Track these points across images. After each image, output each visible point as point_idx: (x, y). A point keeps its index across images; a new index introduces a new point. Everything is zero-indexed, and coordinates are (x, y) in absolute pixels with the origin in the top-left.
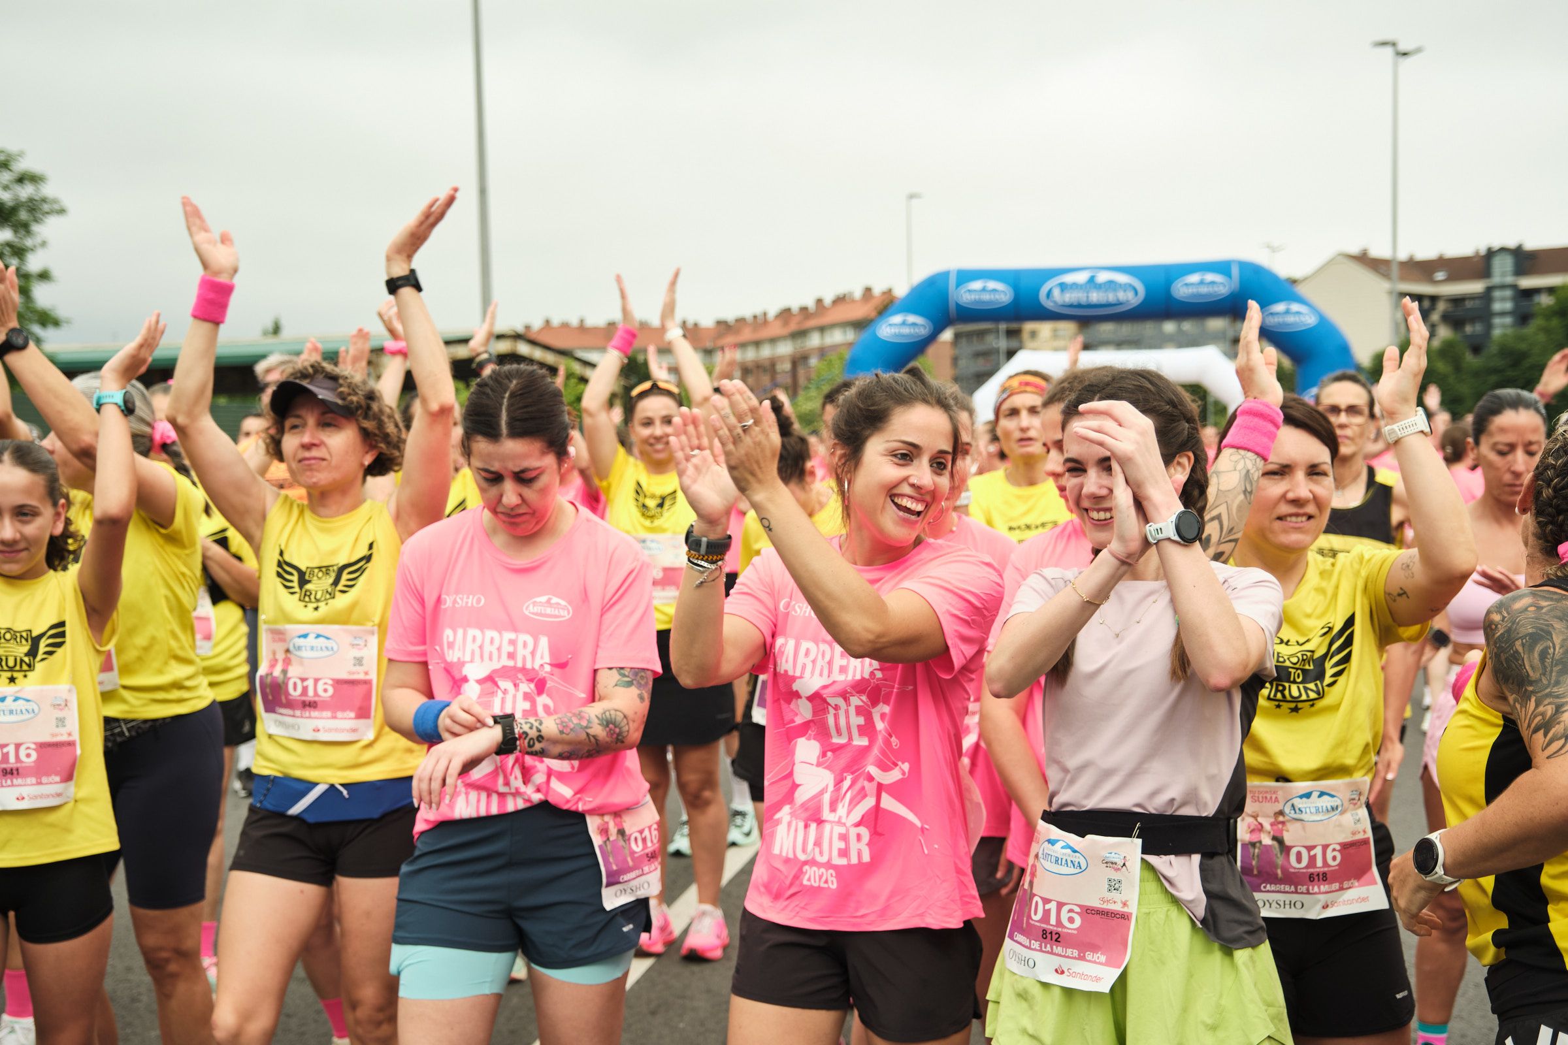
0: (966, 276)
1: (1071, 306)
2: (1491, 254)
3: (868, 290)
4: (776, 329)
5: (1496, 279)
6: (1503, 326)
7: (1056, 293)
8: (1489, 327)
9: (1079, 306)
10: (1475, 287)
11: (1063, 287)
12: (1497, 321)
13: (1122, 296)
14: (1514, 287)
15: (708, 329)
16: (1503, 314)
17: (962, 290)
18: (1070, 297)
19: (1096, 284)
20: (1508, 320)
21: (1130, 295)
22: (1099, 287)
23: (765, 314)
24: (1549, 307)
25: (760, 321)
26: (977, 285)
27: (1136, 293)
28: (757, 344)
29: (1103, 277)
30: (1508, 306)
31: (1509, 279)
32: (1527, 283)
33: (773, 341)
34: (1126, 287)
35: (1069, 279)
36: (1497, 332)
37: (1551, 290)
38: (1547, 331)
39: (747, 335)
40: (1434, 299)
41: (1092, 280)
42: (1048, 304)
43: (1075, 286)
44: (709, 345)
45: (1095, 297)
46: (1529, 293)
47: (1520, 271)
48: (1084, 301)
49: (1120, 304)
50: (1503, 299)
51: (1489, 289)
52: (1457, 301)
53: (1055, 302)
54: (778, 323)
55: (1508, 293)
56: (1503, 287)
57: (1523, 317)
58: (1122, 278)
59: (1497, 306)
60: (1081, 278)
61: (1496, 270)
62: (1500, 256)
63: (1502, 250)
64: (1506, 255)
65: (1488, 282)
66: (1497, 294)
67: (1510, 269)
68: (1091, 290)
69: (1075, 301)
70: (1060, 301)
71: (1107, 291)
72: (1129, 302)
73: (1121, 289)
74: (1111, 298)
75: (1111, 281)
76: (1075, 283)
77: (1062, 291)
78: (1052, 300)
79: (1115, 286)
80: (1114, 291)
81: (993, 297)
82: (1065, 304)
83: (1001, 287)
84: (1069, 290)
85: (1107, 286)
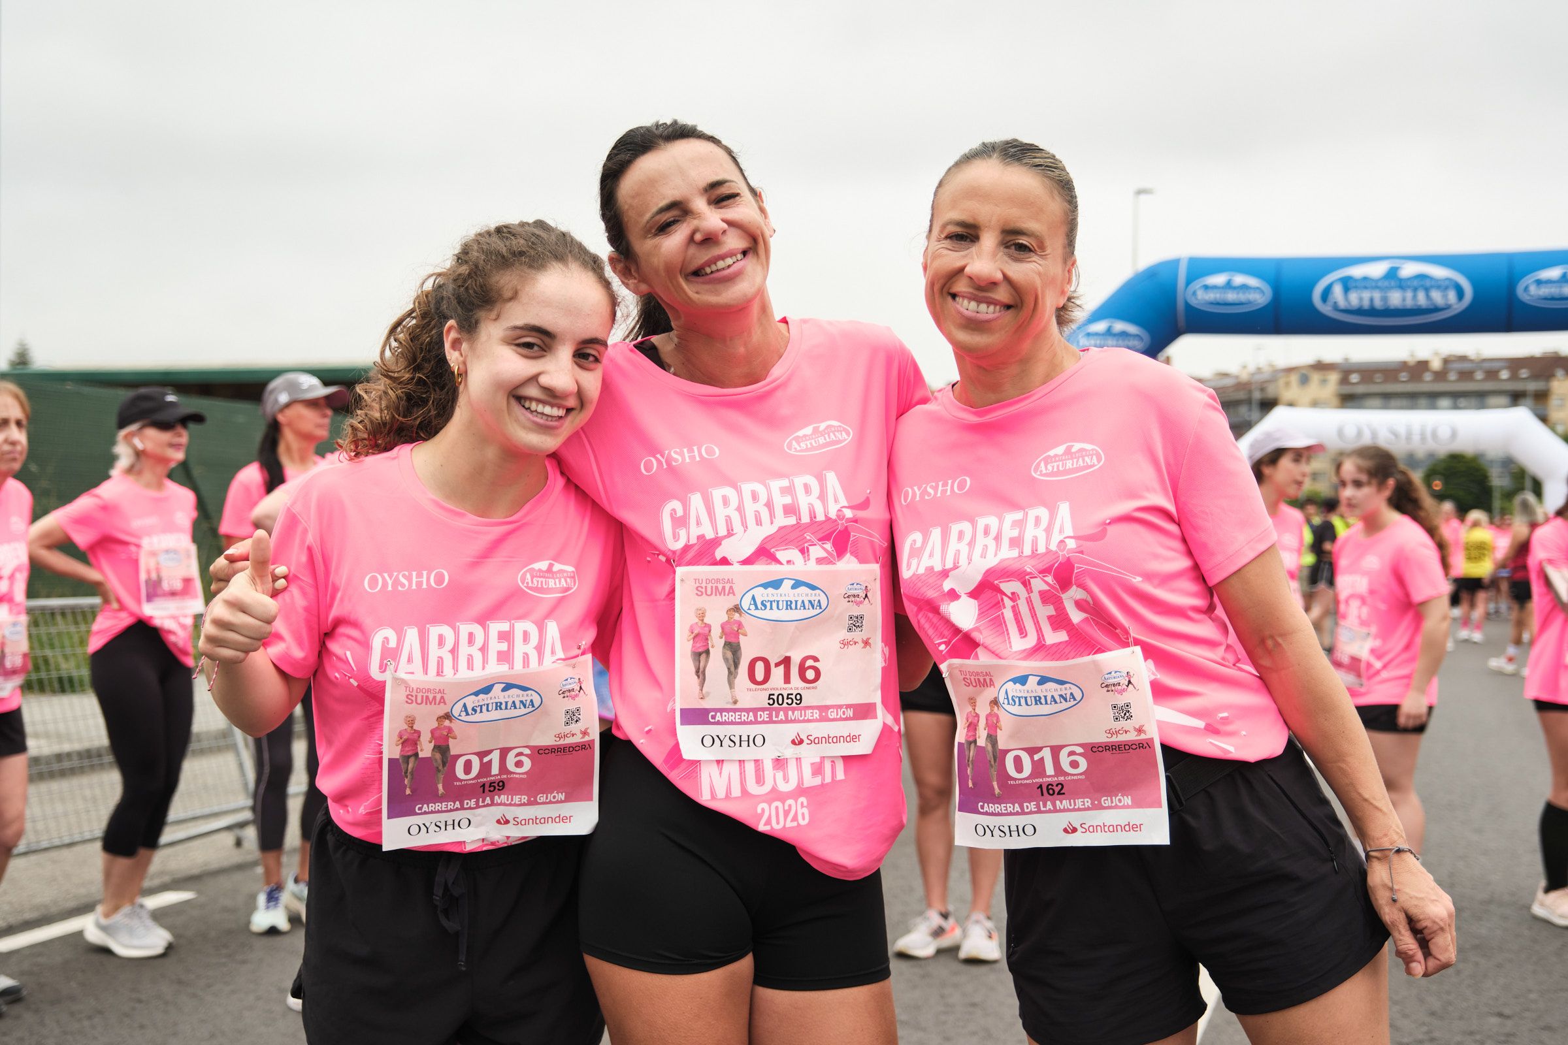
0: (1201, 267)
1: (1359, 312)
7: (1338, 290)
9: (1372, 312)
11: (1348, 284)
13: (1437, 297)
17: (1197, 285)
18: (1354, 299)
19: (1401, 280)
21: (1452, 296)
22: (1402, 284)
26: (1219, 279)
27: (1460, 293)
29: (1409, 270)
34: (1442, 286)
35: (1357, 272)
41: (1392, 274)
42: (1326, 309)
43: (1366, 283)
45: (1396, 299)
48: (1378, 304)
49: (1436, 309)
53: (1336, 307)
58: (1439, 272)
60: (1376, 270)
68: (1390, 288)
69: (1366, 304)
70: (1342, 303)
71: (1415, 290)
72: (1448, 307)
73: (1438, 287)
74: (1422, 300)
75: (1422, 277)
76: (1365, 279)
77: (1346, 290)
78: (1330, 302)
79: (1428, 283)
80: (1427, 290)
81: (1242, 297)
82: (1349, 308)
83: (1252, 282)
84: (1356, 287)
85: (1415, 283)
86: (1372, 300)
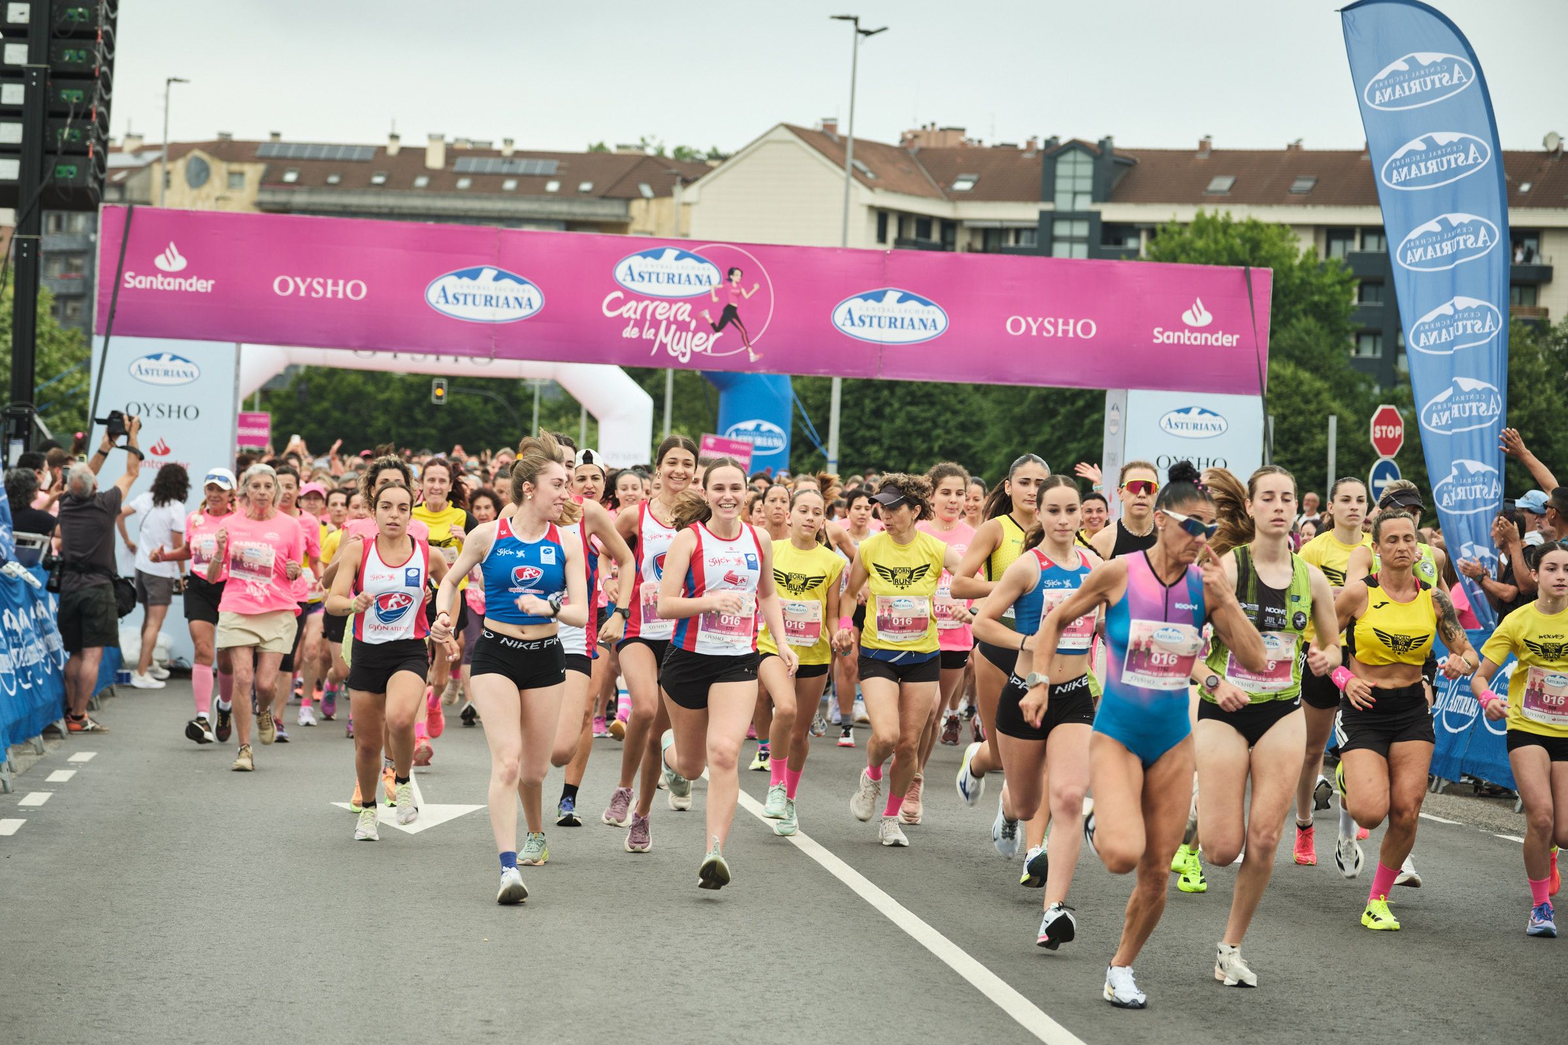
2: (1054, 151)
5: (1063, 203)
10: (1027, 213)
14: (1092, 217)
30: (1080, 252)
31: (1084, 204)
32: (1112, 213)
37: (1152, 231)
40: (949, 226)
46: (1118, 232)
47: (1104, 191)
50: (1072, 240)
51: (1050, 219)
55: (1080, 230)
56: (1073, 217)
59: (1061, 250)
61: (1062, 184)
62: (1070, 157)
63: (1075, 145)
64: (1081, 156)
65: (1048, 207)
66: (1061, 229)
67: (1087, 185)
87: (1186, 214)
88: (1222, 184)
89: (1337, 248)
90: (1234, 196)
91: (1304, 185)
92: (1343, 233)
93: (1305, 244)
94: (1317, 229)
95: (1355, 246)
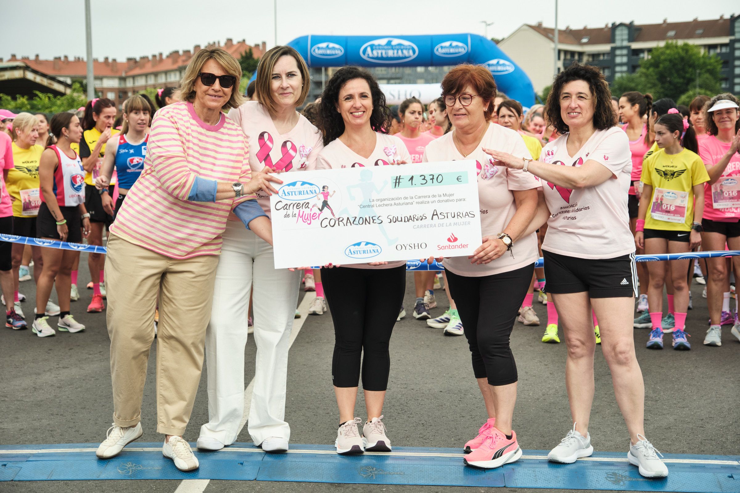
0: (316, 40)
1: (377, 58)
2: (615, 27)
3: (230, 40)
4: (169, 65)
5: (618, 44)
6: (622, 72)
7: (369, 49)
8: (614, 72)
9: (382, 58)
10: (606, 48)
11: (372, 47)
12: (618, 69)
13: (405, 53)
14: (628, 48)
15: (122, 64)
16: (621, 65)
17: (315, 47)
18: (375, 53)
19: (392, 46)
20: (625, 68)
21: (411, 52)
22: (393, 47)
23: (161, 54)
24: (648, 60)
25: (158, 59)
26: (323, 45)
27: (414, 52)
28: (156, 74)
29: (395, 42)
30: (625, 60)
31: (625, 43)
32: (635, 46)
33: (166, 72)
34: (408, 48)
35: (376, 42)
36: (618, 75)
37: (650, 50)
38: (646, 76)
39: (149, 69)
40: (581, 54)
41: (389, 43)
42: (365, 57)
43: (379, 47)
44: (124, 75)
45: (391, 53)
46: (637, 52)
47: (632, 39)
48: (384, 55)
49: (406, 58)
50: (622, 55)
51: (614, 49)
52: (595, 56)
53: (369, 57)
54: (170, 61)
55: (625, 52)
56: (622, 48)
57: (633, 68)
58: (406, 43)
59: (618, 60)
60: (383, 42)
61: (618, 37)
62: (620, 28)
63: (621, 25)
64: (624, 28)
65: (613, 45)
66: (618, 52)
67: (626, 37)
68: (389, 49)
69: (380, 55)
70: (371, 55)
71: (398, 50)
72: (410, 57)
73: (406, 49)
74: (400, 54)
75: (400, 45)
76: (379, 45)
77: (372, 50)
78: (366, 55)
79: (402, 47)
80: (402, 50)
81: (333, 52)
82: (373, 56)
83: (337, 46)
84: (376, 49)
85: (397, 47)
86: (382, 54)
87: (662, 44)
88: (672, 33)
89: (712, 52)
90: (676, 37)
91: (700, 31)
92: (714, 46)
93: (702, 51)
94: (705, 46)
95: (718, 50)
